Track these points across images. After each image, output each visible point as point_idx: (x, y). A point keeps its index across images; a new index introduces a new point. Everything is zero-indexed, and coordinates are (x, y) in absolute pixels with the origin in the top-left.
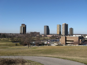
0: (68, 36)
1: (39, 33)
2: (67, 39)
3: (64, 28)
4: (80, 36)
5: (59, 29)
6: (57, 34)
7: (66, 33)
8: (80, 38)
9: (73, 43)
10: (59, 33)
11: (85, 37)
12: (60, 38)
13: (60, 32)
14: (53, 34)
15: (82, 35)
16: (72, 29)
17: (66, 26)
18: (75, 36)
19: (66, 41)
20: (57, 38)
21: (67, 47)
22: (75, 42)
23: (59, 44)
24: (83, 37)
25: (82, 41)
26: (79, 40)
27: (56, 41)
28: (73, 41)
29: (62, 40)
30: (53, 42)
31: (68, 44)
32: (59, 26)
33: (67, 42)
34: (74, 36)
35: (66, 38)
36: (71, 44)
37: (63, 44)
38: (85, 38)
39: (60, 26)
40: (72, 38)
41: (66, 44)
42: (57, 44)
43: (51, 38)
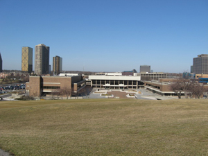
0: (46, 77)
2: (45, 84)
3: (39, 57)
4: (77, 75)
5: (27, 58)
6: (23, 72)
7: (45, 68)
8: (74, 80)
9: (58, 91)
10: (26, 69)
11: (87, 78)
12: (29, 81)
13: (30, 67)
14: (13, 71)
15: (80, 73)
16: (58, 60)
17: (45, 51)
18: (63, 75)
19: (42, 87)
20: (21, 82)
21: (45, 103)
22: (62, 90)
23: (26, 95)
24: (82, 77)
25: (79, 86)
26: (72, 86)
27: (18, 88)
28: (58, 87)
29: (32, 86)
30: (9, 91)
31: (47, 96)
32: (27, 51)
33: (45, 91)
34: (61, 75)
35: (41, 80)
36: (54, 94)
37: (35, 95)
38: (87, 80)
39: (30, 50)
40: (55, 80)
41: (43, 94)
42: (19, 97)
43: (6, 81)
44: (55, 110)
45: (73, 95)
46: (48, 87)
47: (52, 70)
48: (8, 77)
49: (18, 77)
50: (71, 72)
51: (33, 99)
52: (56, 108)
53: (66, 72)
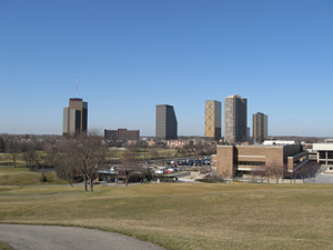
0: (242, 146)
1: (138, 132)
2: (241, 157)
3: (231, 115)
4: (292, 142)
5: (213, 118)
6: (206, 138)
7: (241, 133)
8: (288, 151)
9: (262, 169)
10: (211, 134)
11: (311, 147)
12: (215, 153)
13: (218, 131)
14: (193, 137)
15: (298, 139)
16: (261, 119)
17: (240, 106)
18: (271, 142)
19: (236, 162)
20: (204, 154)
21: (241, 188)
22: (269, 168)
23: (211, 174)
24: (301, 147)
25: (297, 162)
26: (285, 161)
27: (200, 163)
28: (261, 163)
29: (221, 161)
30: (187, 168)
31: (244, 176)
32: (213, 106)
33: (241, 168)
34: (266, 143)
35: (235, 151)
36: (255, 173)
37: (226, 174)
38: (310, 150)
39: (218, 105)
40: (257, 152)
41: (238, 174)
42: (201, 177)
43: (183, 152)
44: (259, 200)
45: (287, 176)
46: (245, 163)
47: (251, 135)
48: (186, 147)
49: (199, 146)
50: (282, 138)
51: (222, 181)
52: (259, 196)
53: (275, 139)
